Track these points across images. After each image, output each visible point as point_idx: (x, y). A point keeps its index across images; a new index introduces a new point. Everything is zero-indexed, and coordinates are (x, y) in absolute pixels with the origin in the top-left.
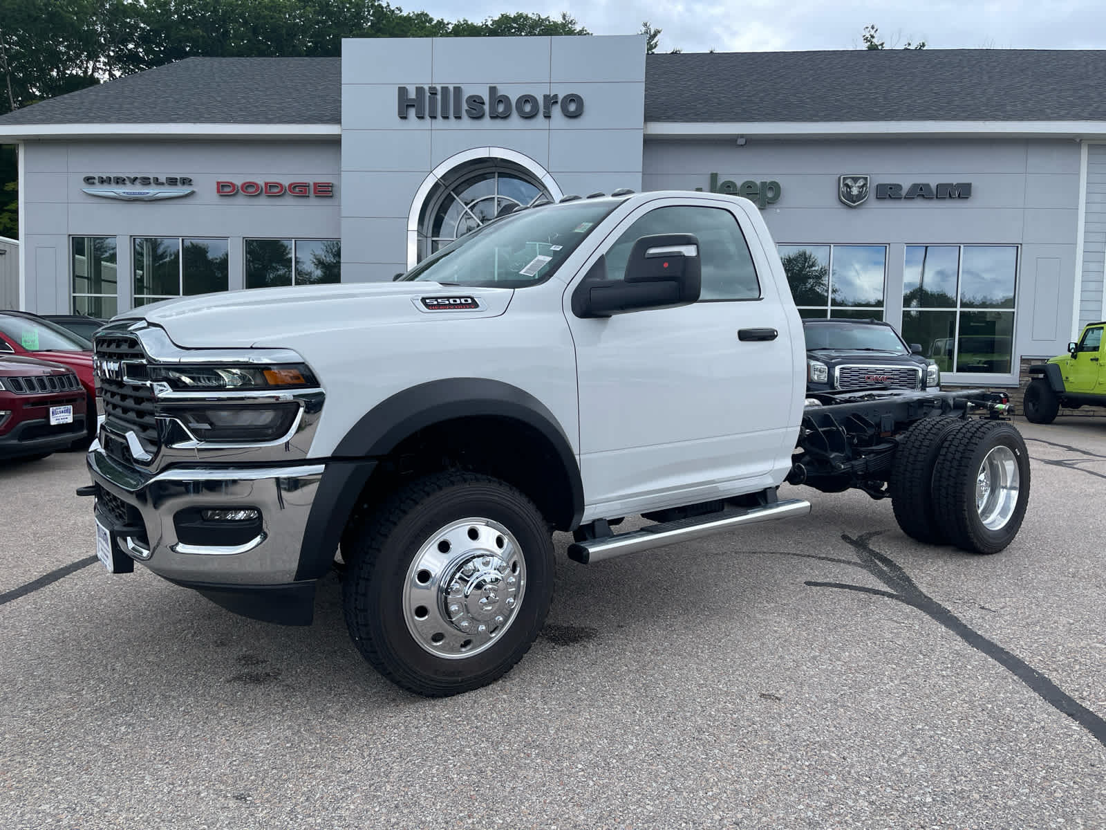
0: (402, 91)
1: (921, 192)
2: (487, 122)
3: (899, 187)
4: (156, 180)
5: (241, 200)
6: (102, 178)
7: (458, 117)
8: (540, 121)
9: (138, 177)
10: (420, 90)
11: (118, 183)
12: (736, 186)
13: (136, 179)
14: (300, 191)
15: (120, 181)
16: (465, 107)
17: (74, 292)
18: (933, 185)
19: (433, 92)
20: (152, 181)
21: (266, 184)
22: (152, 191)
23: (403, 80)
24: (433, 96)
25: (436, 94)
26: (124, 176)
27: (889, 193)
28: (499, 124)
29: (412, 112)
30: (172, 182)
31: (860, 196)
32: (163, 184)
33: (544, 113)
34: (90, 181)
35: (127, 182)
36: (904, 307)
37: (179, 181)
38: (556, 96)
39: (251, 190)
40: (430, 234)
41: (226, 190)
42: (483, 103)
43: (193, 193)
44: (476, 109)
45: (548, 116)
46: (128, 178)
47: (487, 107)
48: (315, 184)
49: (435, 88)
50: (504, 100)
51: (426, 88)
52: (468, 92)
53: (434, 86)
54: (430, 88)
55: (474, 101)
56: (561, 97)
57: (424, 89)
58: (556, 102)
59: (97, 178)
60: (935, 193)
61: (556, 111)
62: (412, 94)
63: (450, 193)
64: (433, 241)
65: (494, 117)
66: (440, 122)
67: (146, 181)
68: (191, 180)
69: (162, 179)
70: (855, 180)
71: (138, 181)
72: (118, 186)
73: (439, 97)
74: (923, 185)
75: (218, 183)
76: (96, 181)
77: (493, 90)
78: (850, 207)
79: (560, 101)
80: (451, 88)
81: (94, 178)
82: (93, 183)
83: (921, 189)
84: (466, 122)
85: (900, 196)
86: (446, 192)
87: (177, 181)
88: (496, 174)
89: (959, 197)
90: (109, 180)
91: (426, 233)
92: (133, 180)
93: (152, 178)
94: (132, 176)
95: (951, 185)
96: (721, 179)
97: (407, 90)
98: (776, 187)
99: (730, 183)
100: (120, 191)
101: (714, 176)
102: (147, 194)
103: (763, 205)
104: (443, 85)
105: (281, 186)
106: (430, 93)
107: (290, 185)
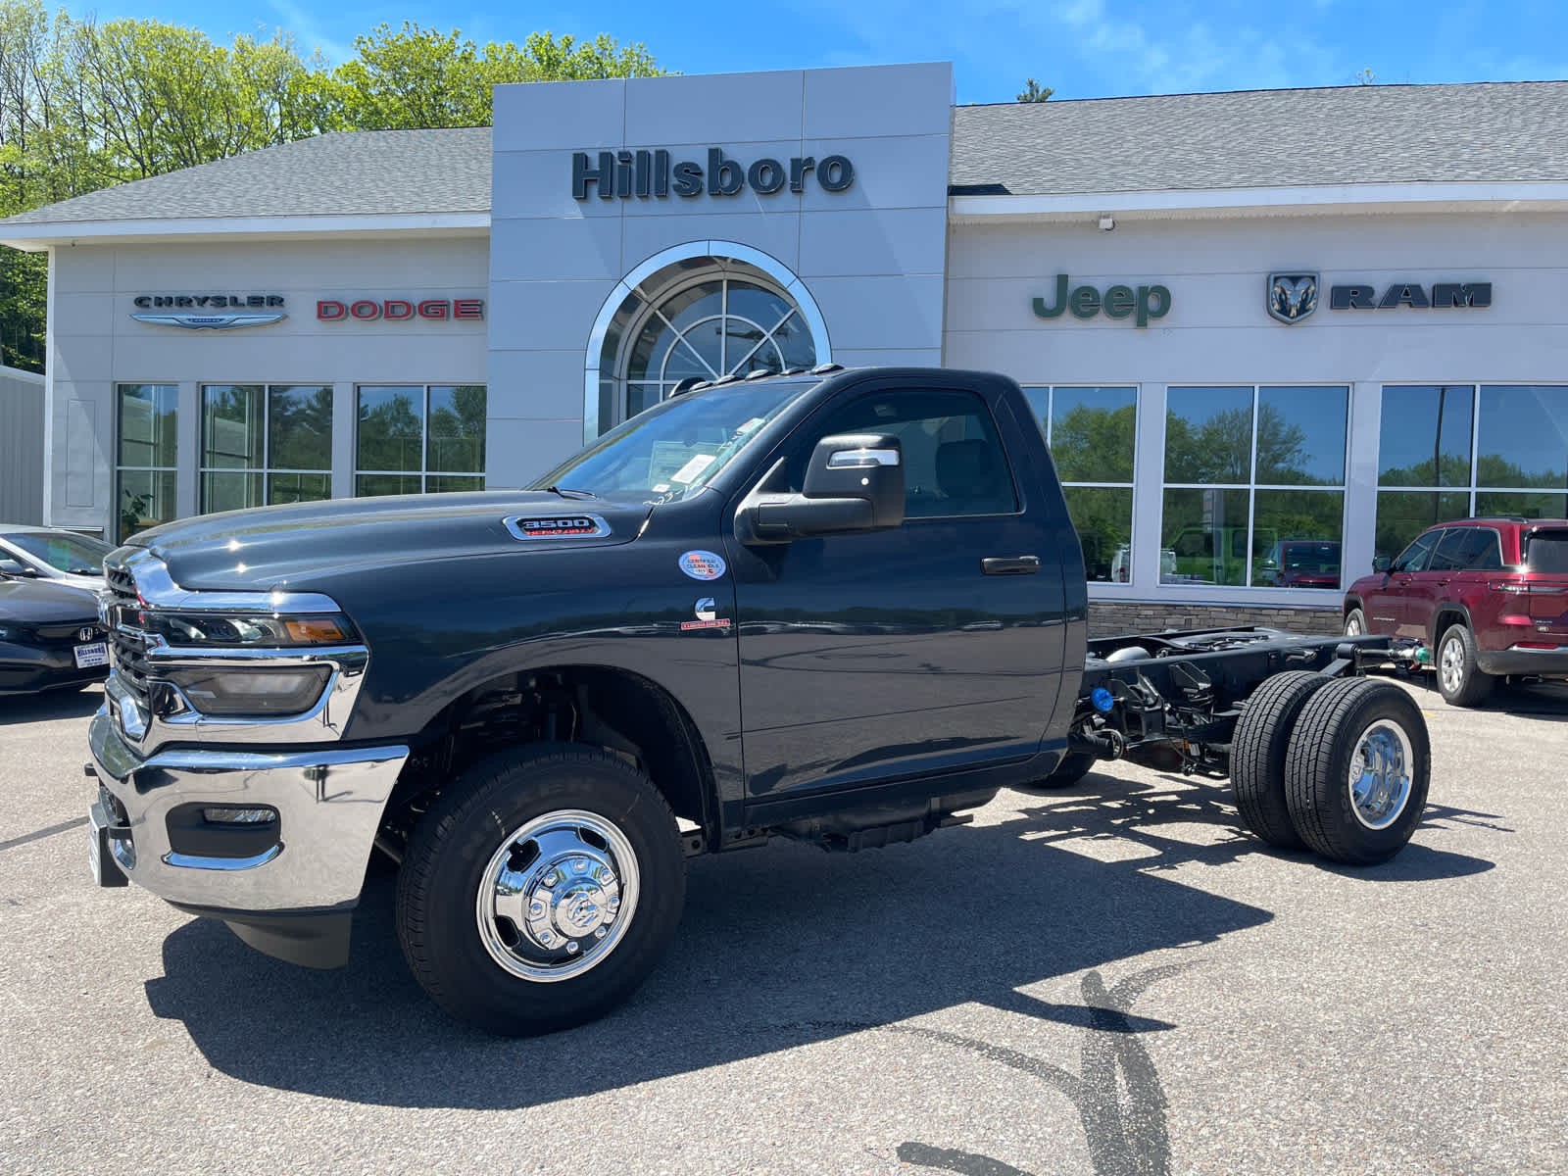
0: (580, 161)
1: (1405, 295)
2: (706, 201)
3: (1369, 290)
4: (235, 301)
5: (352, 324)
6: (160, 299)
7: (662, 194)
8: (787, 194)
9: (211, 296)
11: (181, 305)
12: (1098, 295)
13: (206, 299)
14: (433, 310)
15: (184, 302)
17: (119, 465)
18: (1427, 287)
19: (625, 157)
20: (228, 301)
21: (387, 303)
22: (227, 316)
23: (580, 144)
24: (625, 164)
25: (629, 162)
26: (191, 295)
27: (1351, 297)
28: (724, 204)
29: (594, 189)
30: (256, 301)
31: (1304, 307)
32: (244, 305)
33: (792, 186)
34: (145, 303)
35: (194, 304)
36: (1379, 485)
37: (265, 301)
38: (810, 160)
39: (363, 310)
40: (624, 375)
41: (327, 310)
42: (700, 174)
43: (284, 318)
44: (689, 182)
45: (797, 190)
46: (196, 298)
48: (456, 302)
49: (627, 153)
50: (733, 167)
51: (615, 153)
52: (678, 157)
53: (627, 149)
54: (620, 153)
56: (818, 161)
57: (612, 156)
58: (812, 169)
59: (153, 298)
60: (1430, 300)
61: (812, 182)
62: (595, 165)
63: (655, 313)
64: (629, 385)
65: (716, 191)
66: (635, 205)
67: (220, 302)
68: (282, 300)
69: (243, 298)
70: (1295, 280)
71: (210, 302)
72: (181, 309)
73: (634, 167)
74: (1411, 286)
75: (320, 304)
76: (152, 304)
77: (715, 154)
78: (1289, 324)
79: (817, 166)
80: (652, 152)
81: (150, 299)
82: (148, 306)
83: (1407, 293)
84: (675, 203)
85: (1370, 305)
86: (650, 312)
87: (263, 302)
88: (725, 284)
89: (1471, 304)
90: (170, 301)
91: (616, 374)
92: (203, 301)
93: (228, 297)
94: (201, 295)
95: (1456, 287)
96: (1074, 284)
97: (586, 157)
98: (1164, 295)
99: (1087, 291)
100: (184, 316)
101: (1062, 280)
102: (221, 320)
103: (1141, 323)
104: (639, 149)
105: (407, 305)
106: (623, 161)
107: (421, 305)
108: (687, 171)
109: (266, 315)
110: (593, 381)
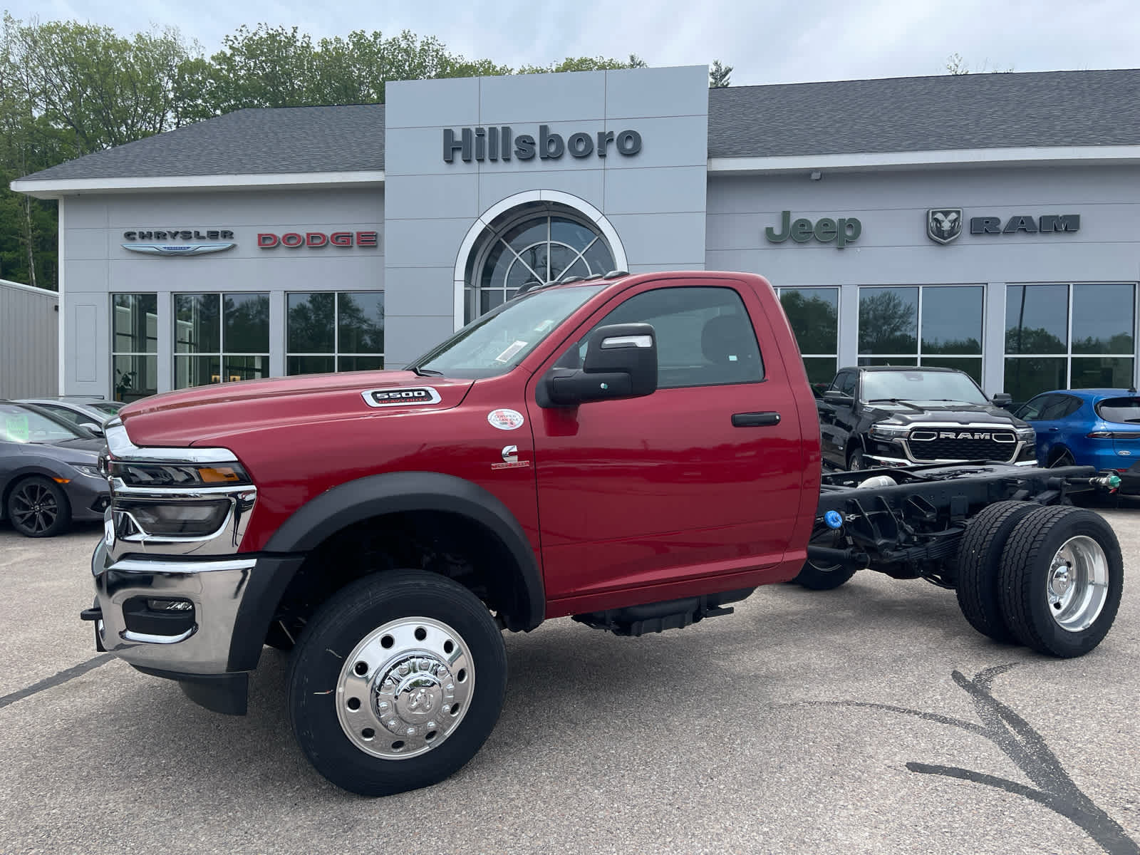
0: (448, 134)
2: (538, 164)
7: (507, 160)
8: (595, 160)
10: (466, 132)
12: (810, 224)
14: (342, 241)
15: (160, 236)
17: (114, 351)
19: (480, 133)
21: (308, 235)
22: (193, 245)
23: (448, 124)
24: (480, 137)
25: (483, 135)
28: (551, 165)
29: (458, 156)
30: (213, 235)
31: (952, 232)
33: (599, 151)
34: (131, 236)
36: (1005, 354)
38: (611, 133)
39: (292, 242)
40: (479, 284)
41: (267, 243)
42: (533, 144)
43: (233, 246)
44: (526, 150)
45: (603, 156)
47: (537, 149)
48: (358, 234)
49: (481, 129)
50: (556, 139)
51: (473, 129)
52: (517, 132)
53: (481, 127)
54: (477, 129)
55: (524, 142)
56: (616, 135)
57: (471, 131)
61: (612, 150)
62: (459, 137)
63: (500, 241)
64: (482, 291)
65: (546, 157)
66: (489, 166)
67: (186, 236)
68: (232, 233)
69: (203, 233)
70: (946, 214)
71: (179, 235)
72: (158, 241)
73: (487, 139)
75: (260, 235)
76: (137, 237)
77: (544, 129)
78: (941, 244)
79: (615, 139)
80: (500, 128)
81: (135, 234)
82: (134, 239)
84: (516, 165)
86: (497, 239)
88: (548, 219)
91: (473, 283)
96: (794, 218)
97: (453, 132)
98: (856, 225)
99: (803, 222)
100: (161, 245)
101: (786, 215)
102: (188, 248)
103: (841, 248)
104: (490, 126)
105: (322, 237)
106: (478, 135)
107: (333, 236)
110: (460, 288)
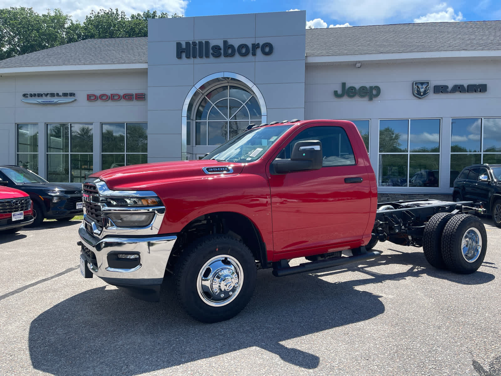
0: (179, 45)
1: (458, 89)
2: (222, 58)
3: (447, 87)
4: (58, 95)
5: (99, 103)
6: (32, 94)
7: (207, 56)
8: (250, 57)
9: (49, 93)
10: (188, 44)
11: (39, 96)
12: (356, 89)
14: (128, 97)
15: (40, 95)
16: (211, 51)
17: (18, 152)
18: (466, 86)
19: (194, 44)
20: (55, 95)
21: (112, 95)
22: (55, 100)
23: (179, 40)
24: (194, 46)
25: (196, 45)
26: (42, 93)
27: (441, 89)
28: (229, 59)
29: (184, 55)
30: (65, 95)
31: (425, 93)
32: (61, 96)
33: (252, 53)
34: (26, 96)
35: (44, 96)
36: (451, 152)
37: (69, 94)
38: (258, 44)
39: (104, 97)
40: (194, 119)
41: (91, 98)
42: (220, 49)
43: (75, 100)
44: (217, 52)
45: (254, 54)
46: (44, 94)
47: (222, 51)
48: (136, 94)
49: (195, 42)
50: (232, 47)
51: (191, 42)
52: (213, 43)
53: (195, 41)
54: (192, 42)
56: (261, 44)
57: (190, 43)
58: (259, 47)
59: (29, 94)
60: (467, 90)
61: (259, 51)
62: (184, 46)
63: (205, 97)
64: (196, 122)
65: (226, 55)
66: (198, 60)
67: (52, 95)
68: (75, 94)
69: (61, 94)
70: (422, 84)
71: (49, 95)
72: (39, 98)
73: (197, 47)
74: (461, 85)
75: (88, 95)
76: (29, 96)
77: (225, 42)
78: (420, 98)
79: (261, 46)
80: (204, 42)
81: (28, 94)
82: (27, 97)
83: (459, 88)
84: (212, 59)
85: (447, 92)
86: (203, 97)
87: (68, 95)
88: (229, 87)
89: (480, 91)
90: (35, 95)
91: (192, 118)
92: (47, 95)
93: (55, 93)
94: (46, 93)
95: (475, 85)
96: (348, 86)
97: (181, 44)
98: (378, 89)
99: (352, 88)
100: (40, 100)
101: (344, 85)
102: (53, 101)
103: (371, 99)
104: (199, 41)
105: (119, 95)
106: (193, 45)
107: (124, 95)
108: (216, 48)
109: (70, 99)
110: (185, 121)
